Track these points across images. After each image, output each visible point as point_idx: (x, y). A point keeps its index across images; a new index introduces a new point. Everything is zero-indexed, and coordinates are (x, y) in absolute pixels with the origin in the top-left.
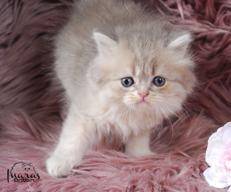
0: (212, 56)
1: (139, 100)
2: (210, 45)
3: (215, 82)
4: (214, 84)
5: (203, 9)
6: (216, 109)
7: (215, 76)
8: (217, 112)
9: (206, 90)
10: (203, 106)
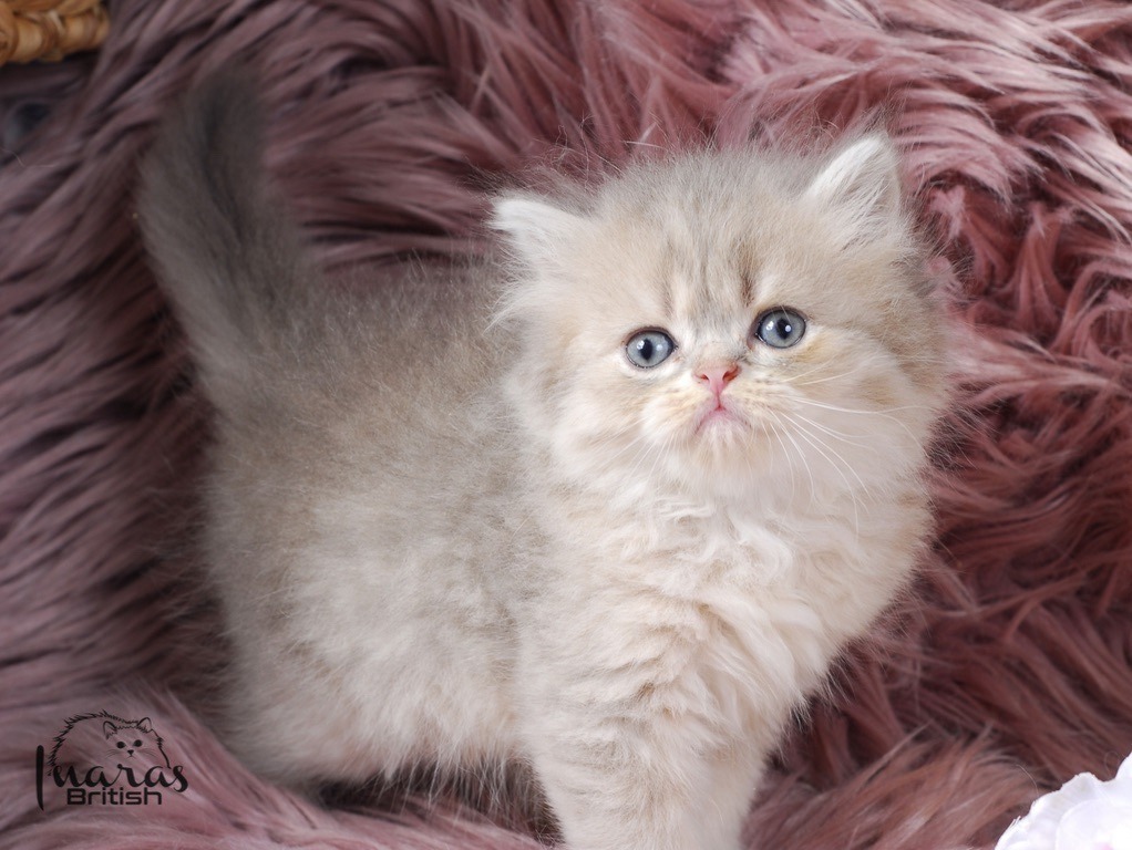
0: (1037, 490)
1: (703, 404)
2: (1030, 440)
3: (1049, 604)
4: (1042, 610)
5: (1006, 281)
6: (1049, 720)
7: (1050, 577)
8: (1052, 737)
9: (1011, 639)
10: (990, 707)
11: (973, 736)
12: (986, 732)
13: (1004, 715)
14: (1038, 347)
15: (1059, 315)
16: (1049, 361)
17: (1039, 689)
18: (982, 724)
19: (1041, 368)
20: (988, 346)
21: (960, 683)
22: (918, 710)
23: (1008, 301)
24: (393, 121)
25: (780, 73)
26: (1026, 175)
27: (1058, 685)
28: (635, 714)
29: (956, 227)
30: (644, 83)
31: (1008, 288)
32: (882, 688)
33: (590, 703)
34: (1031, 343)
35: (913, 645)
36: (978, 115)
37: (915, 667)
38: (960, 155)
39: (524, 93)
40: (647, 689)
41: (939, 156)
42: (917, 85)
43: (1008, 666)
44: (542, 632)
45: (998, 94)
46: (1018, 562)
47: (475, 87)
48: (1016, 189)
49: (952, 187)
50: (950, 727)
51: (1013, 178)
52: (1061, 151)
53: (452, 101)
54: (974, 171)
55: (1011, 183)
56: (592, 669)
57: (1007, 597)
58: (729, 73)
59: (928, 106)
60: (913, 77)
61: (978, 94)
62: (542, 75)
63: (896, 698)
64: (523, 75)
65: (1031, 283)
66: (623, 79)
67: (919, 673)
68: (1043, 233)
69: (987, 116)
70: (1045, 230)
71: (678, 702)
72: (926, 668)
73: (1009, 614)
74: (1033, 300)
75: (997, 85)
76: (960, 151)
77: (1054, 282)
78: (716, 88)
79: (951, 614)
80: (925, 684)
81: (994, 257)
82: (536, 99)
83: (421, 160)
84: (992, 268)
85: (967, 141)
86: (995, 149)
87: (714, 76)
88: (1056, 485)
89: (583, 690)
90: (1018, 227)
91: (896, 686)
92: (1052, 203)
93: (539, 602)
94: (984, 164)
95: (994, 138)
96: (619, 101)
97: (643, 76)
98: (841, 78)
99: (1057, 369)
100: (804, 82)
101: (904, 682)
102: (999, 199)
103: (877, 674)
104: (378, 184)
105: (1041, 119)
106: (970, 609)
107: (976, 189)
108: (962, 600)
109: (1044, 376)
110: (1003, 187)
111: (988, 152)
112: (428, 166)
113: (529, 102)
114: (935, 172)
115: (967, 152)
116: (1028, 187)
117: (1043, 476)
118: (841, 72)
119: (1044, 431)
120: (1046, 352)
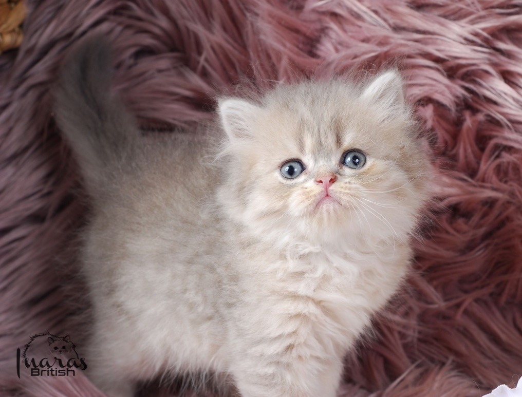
0: (470, 247)
1: (319, 194)
2: (466, 223)
3: (477, 300)
4: (474, 304)
5: (453, 148)
6: (479, 356)
7: (477, 288)
8: (480, 363)
9: (459, 318)
10: (451, 350)
11: (443, 364)
12: (449, 362)
13: (457, 354)
14: (469, 179)
15: (478, 163)
16: (474, 186)
17: (473, 340)
18: (447, 358)
19: (471, 189)
20: (446, 179)
21: (436, 339)
22: (417, 352)
23: (454, 158)
24: (159, 79)
25: (344, 53)
26: (462, 98)
27: (482, 339)
28: (284, 359)
29: (430, 124)
30: (279, 59)
31: (454, 152)
32: (399, 342)
33: (262, 355)
34: (466, 177)
35: (413, 322)
36: (438, 70)
37: (414, 332)
38: (431, 90)
39: (222, 64)
40: (290, 348)
41: (420, 90)
42: (409, 57)
43: (458, 330)
44: (238, 323)
45: (448, 60)
46: (462, 281)
47: (198, 62)
48: (457, 105)
49: (427, 105)
50: (432, 360)
51: (456, 100)
52: (478, 86)
53: (188, 69)
54: (437, 97)
55: (455, 102)
56: (263, 338)
57: (457, 297)
58: (319, 53)
59: (415, 66)
60: (407, 53)
61: (438, 60)
62: (231, 56)
63: (406, 347)
64: (221, 56)
65: (465, 149)
66: (269, 57)
67: (416, 335)
68: (471, 126)
69: (443, 71)
70: (472, 125)
71: (305, 352)
72: (420, 332)
73: (458, 306)
74: (466, 157)
75: (447, 56)
76: (430, 88)
77: (476, 148)
78: (314, 60)
79: (431, 306)
80: (419, 340)
81: (447, 137)
82: (228, 67)
83: (174, 97)
84: (446, 143)
85: (434, 83)
86: (447, 86)
87: (313, 54)
88: (479, 245)
89: (259, 349)
90: (459, 123)
91: (405, 341)
92: (474, 111)
93: (236, 309)
94: (442, 94)
95: (446, 81)
96: (268, 67)
97: (279, 55)
98: (373, 54)
99: (478, 190)
100: (356, 57)
101: (409, 339)
102: (449, 110)
103: (397, 335)
104: (154, 109)
105: (468, 71)
106: (439, 304)
107: (438, 105)
108: (435, 299)
109: (472, 193)
110: (452, 104)
111: (444, 88)
112: (178, 100)
113: (224, 69)
114: (418, 98)
115: (434, 88)
116: (463, 104)
117: (473, 240)
118: (373, 51)
119: (473, 219)
120: (473, 182)
